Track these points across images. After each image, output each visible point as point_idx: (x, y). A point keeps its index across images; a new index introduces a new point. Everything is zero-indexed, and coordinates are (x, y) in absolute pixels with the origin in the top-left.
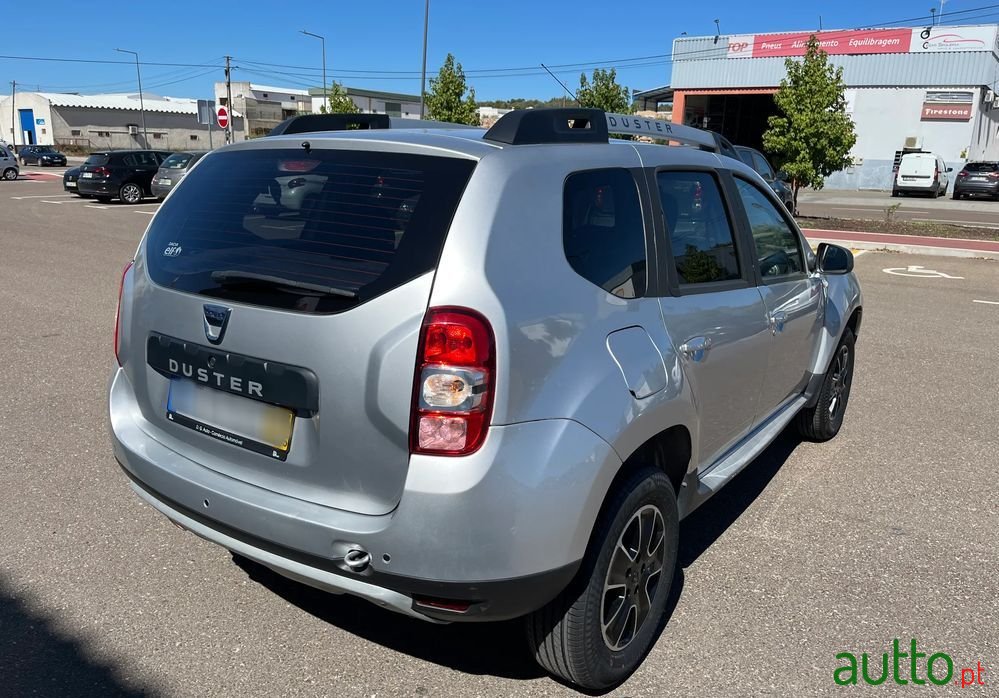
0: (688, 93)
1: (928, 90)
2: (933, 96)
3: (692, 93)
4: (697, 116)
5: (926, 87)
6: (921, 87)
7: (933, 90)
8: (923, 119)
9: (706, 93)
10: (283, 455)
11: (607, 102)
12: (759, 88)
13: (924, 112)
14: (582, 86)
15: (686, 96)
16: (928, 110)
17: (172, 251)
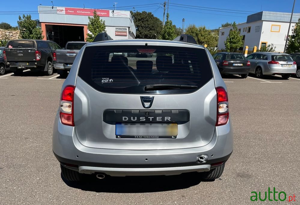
0: (46, 24)
1: (116, 27)
2: (117, 29)
3: (47, 24)
4: (50, 31)
5: (115, 27)
6: (114, 26)
7: (117, 27)
8: (116, 35)
9: (52, 24)
10: (175, 137)
11: (30, 26)
12: (69, 24)
13: (116, 33)
14: (20, 20)
15: (45, 25)
16: (117, 33)
17: (106, 81)
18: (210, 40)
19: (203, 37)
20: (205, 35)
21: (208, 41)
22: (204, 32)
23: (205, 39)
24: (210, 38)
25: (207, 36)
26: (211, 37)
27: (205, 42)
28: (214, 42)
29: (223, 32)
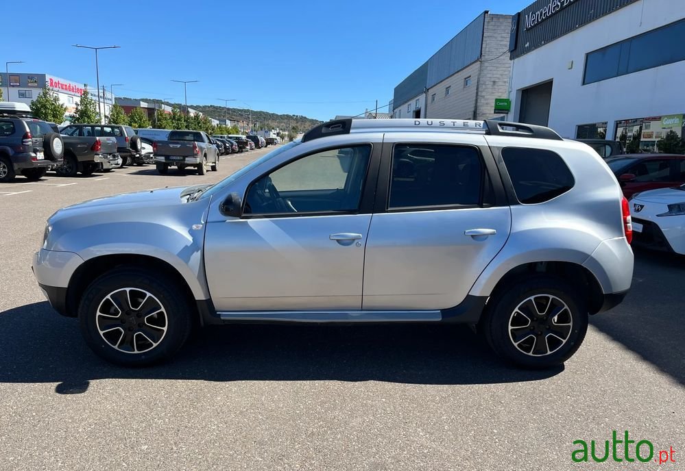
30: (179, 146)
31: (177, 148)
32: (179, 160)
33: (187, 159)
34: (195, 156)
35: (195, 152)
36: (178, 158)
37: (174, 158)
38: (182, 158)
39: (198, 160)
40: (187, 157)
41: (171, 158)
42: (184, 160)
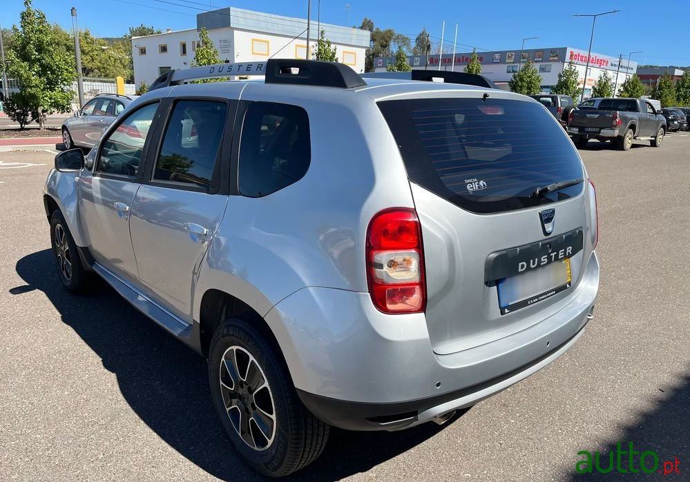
10: (570, 285)
17: (476, 186)
18: (109, 65)
19: (88, 57)
20: (93, 51)
21: (104, 68)
22: (87, 43)
23: (93, 60)
24: (106, 61)
25: (97, 55)
26: (110, 57)
27: (96, 70)
28: (118, 69)
29: (142, 46)
30: (596, 116)
31: (594, 119)
32: (594, 132)
33: (602, 131)
34: (612, 127)
35: (614, 123)
36: (594, 130)
37: (590, 130)
38: (598, 130)
39: (616, 133)
40: (603, 128)
41: (587, 129)
42: (599, 132)
